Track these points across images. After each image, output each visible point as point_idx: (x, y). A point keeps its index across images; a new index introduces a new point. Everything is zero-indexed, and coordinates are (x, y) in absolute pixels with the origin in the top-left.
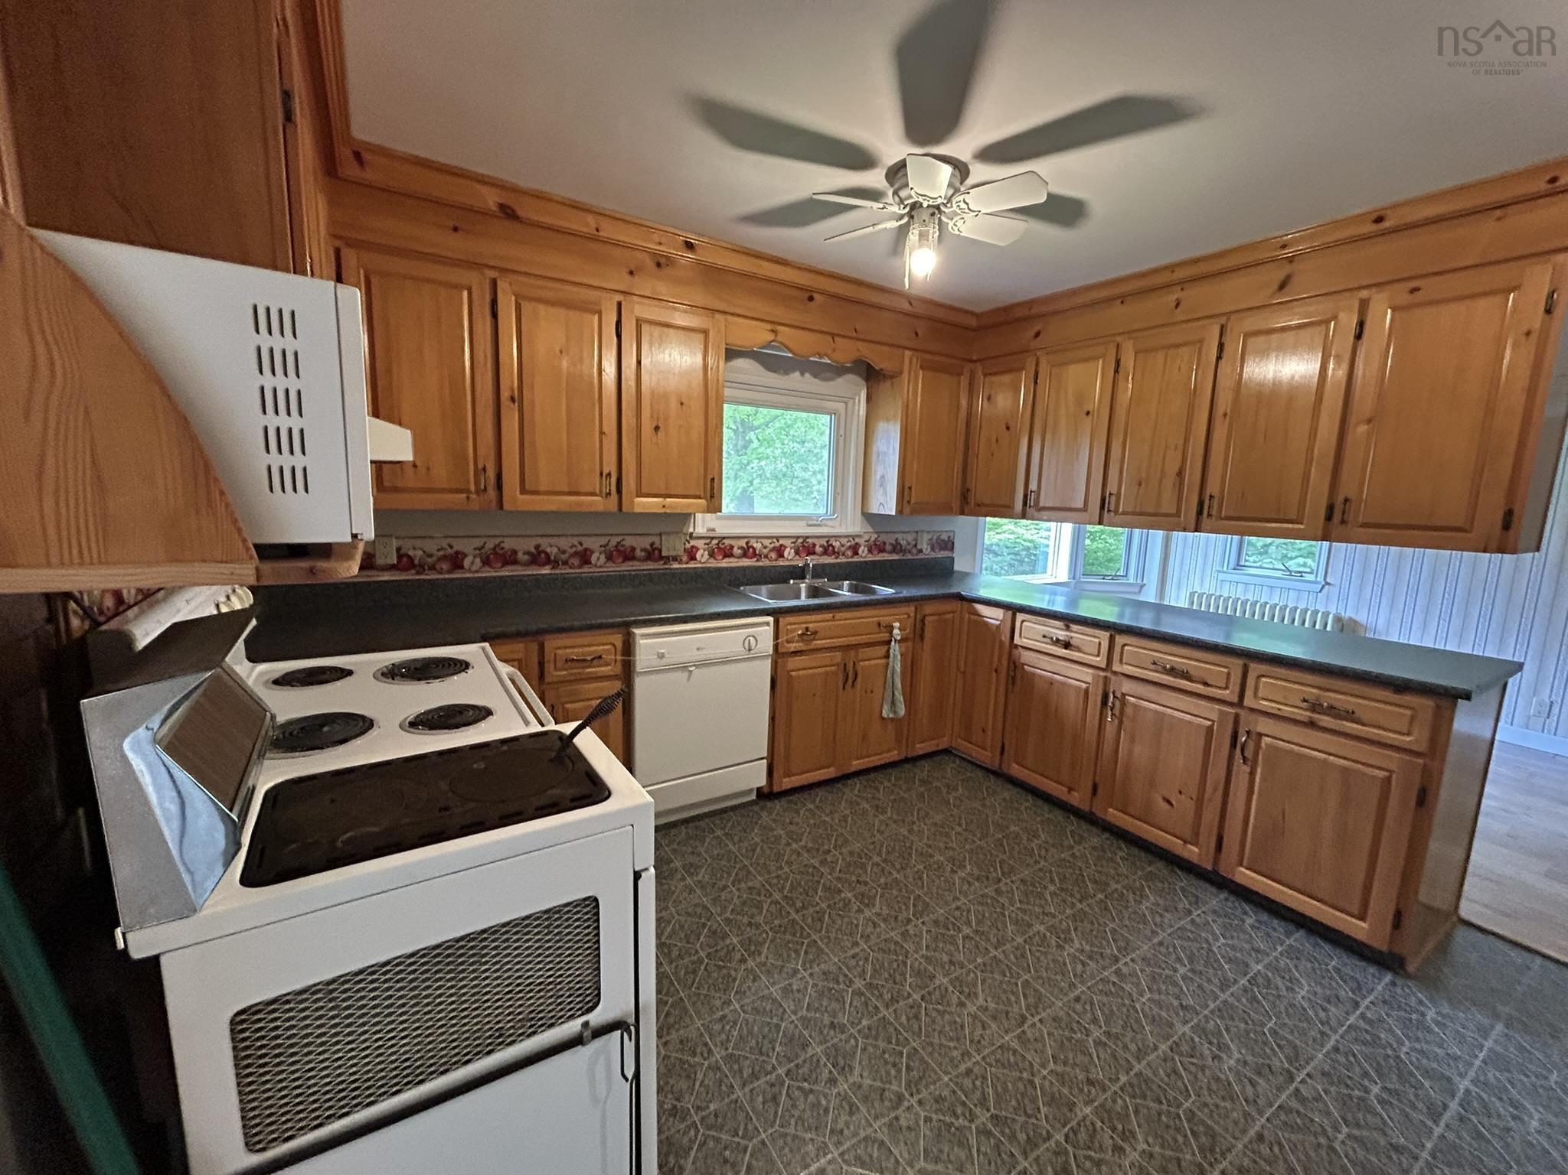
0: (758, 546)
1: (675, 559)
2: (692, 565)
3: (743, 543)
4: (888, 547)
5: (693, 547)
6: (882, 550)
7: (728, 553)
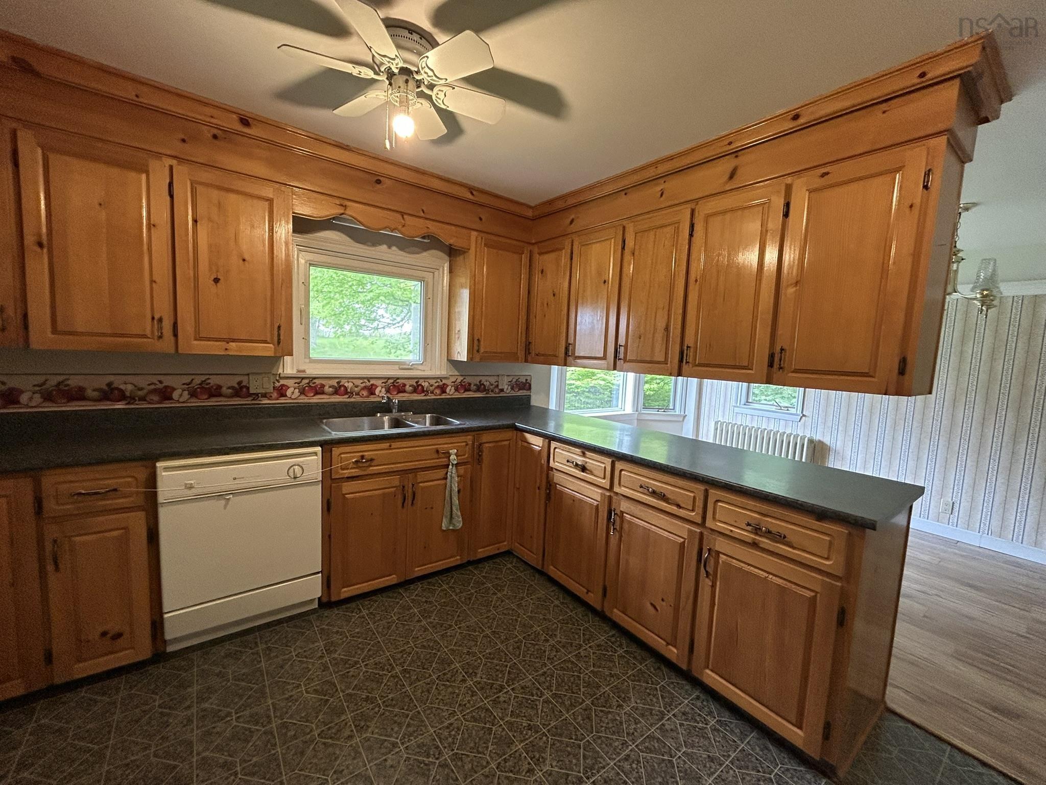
0: (349, 385)
1: (264, 395)
2: (282, 400)
3: (334, 383)
4: (473, 387)
5: (283, 385)
6: (467, 390)
7: (319, 391)
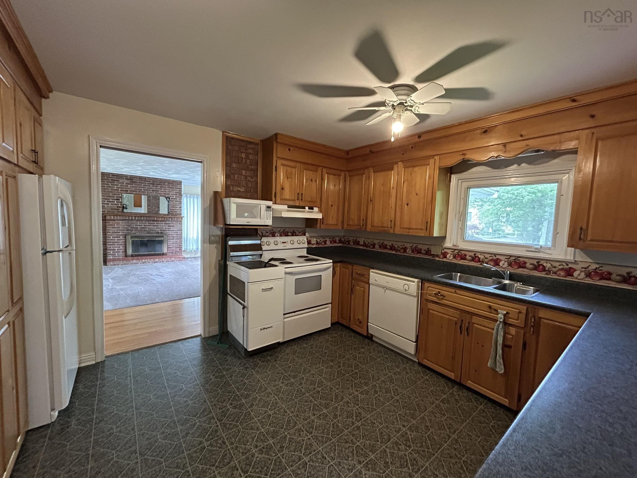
0: (481, 257)
1: (437, 256)
2: (445, 260)
5: (445, 252)
7: (463, 258)
